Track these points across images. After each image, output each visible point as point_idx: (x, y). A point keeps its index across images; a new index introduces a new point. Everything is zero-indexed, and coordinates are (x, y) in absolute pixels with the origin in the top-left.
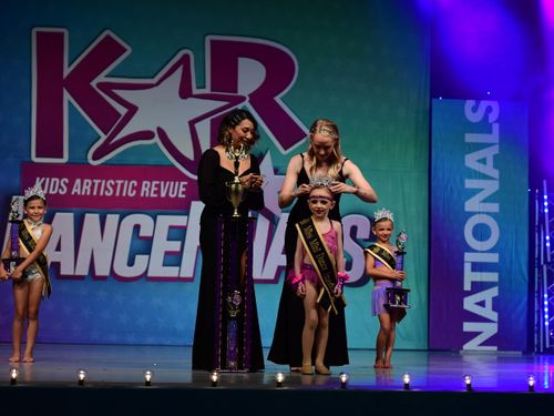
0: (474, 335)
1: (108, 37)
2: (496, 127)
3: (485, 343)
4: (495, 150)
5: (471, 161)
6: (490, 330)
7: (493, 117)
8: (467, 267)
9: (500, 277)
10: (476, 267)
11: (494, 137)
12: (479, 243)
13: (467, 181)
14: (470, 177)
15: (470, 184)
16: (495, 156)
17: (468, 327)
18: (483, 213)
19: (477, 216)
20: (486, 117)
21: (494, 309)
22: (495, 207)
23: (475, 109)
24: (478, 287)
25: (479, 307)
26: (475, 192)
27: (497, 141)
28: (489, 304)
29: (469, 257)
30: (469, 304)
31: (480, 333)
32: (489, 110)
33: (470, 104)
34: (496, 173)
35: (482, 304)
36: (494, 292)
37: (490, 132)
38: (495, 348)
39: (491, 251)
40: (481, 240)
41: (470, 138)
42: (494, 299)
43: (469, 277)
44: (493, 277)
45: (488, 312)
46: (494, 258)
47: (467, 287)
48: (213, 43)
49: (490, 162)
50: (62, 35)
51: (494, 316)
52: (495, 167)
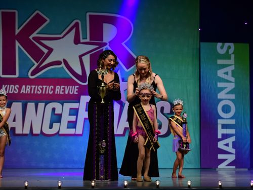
0: (223, 161)
1: (38, 14)
2: (233, 56)
3: (229, 165)
4: (233, 68)
5: (220, 73)
6: (231, 158)
7: (231, 51)
8: (219, 127)
9: (236, 131)
10: (224, 126)
11: (232, 61)
12: (225, 114)
13: (218, 83)
14: (220, 82)
15: (220, 85)
16: (232, 71)
17: (220, 156)
18: (227, 99)
19: (224, 101)
20: (227, 51)
21: (233, 147)
22: (233, 96)
23: (222, 48)
24: (225, 136)
25: (226, 147)
26: (222, 89)
27: (233, 63)
28: (231, 145)
29: (220, 122)
30: (221, 145)
31: (227, 159)
32: (229, 47)
33: (219, 45)
34: (233, 79)
35: (227, 145)
36: (233, 139)
37: (229, 58)
38: (234, 167)
39: (231, 118)
40: (226, 113)
41: (220, 62)
42: (233, 142)
43: (221, 132)
44: (232, 131)
45: (230, 149)
46: (233, 122)
47: (220, 136)
48: (90, 16)
49: (230, 73)
50: (14, 13)
51: (233, 151)
52: (233, 76)
